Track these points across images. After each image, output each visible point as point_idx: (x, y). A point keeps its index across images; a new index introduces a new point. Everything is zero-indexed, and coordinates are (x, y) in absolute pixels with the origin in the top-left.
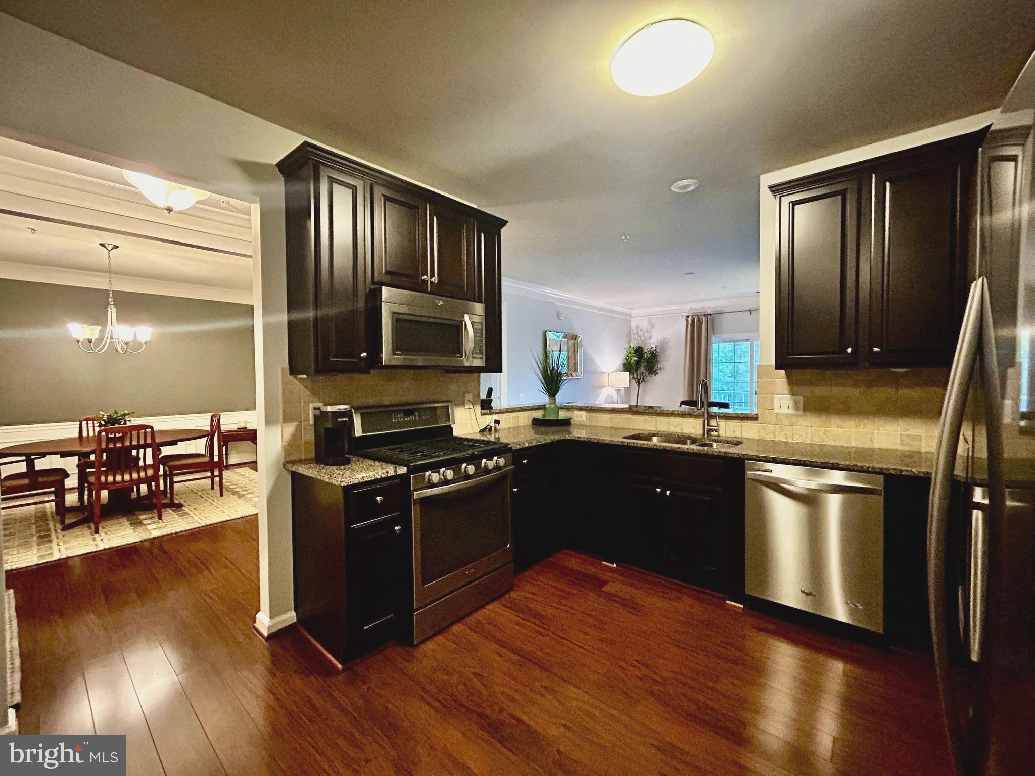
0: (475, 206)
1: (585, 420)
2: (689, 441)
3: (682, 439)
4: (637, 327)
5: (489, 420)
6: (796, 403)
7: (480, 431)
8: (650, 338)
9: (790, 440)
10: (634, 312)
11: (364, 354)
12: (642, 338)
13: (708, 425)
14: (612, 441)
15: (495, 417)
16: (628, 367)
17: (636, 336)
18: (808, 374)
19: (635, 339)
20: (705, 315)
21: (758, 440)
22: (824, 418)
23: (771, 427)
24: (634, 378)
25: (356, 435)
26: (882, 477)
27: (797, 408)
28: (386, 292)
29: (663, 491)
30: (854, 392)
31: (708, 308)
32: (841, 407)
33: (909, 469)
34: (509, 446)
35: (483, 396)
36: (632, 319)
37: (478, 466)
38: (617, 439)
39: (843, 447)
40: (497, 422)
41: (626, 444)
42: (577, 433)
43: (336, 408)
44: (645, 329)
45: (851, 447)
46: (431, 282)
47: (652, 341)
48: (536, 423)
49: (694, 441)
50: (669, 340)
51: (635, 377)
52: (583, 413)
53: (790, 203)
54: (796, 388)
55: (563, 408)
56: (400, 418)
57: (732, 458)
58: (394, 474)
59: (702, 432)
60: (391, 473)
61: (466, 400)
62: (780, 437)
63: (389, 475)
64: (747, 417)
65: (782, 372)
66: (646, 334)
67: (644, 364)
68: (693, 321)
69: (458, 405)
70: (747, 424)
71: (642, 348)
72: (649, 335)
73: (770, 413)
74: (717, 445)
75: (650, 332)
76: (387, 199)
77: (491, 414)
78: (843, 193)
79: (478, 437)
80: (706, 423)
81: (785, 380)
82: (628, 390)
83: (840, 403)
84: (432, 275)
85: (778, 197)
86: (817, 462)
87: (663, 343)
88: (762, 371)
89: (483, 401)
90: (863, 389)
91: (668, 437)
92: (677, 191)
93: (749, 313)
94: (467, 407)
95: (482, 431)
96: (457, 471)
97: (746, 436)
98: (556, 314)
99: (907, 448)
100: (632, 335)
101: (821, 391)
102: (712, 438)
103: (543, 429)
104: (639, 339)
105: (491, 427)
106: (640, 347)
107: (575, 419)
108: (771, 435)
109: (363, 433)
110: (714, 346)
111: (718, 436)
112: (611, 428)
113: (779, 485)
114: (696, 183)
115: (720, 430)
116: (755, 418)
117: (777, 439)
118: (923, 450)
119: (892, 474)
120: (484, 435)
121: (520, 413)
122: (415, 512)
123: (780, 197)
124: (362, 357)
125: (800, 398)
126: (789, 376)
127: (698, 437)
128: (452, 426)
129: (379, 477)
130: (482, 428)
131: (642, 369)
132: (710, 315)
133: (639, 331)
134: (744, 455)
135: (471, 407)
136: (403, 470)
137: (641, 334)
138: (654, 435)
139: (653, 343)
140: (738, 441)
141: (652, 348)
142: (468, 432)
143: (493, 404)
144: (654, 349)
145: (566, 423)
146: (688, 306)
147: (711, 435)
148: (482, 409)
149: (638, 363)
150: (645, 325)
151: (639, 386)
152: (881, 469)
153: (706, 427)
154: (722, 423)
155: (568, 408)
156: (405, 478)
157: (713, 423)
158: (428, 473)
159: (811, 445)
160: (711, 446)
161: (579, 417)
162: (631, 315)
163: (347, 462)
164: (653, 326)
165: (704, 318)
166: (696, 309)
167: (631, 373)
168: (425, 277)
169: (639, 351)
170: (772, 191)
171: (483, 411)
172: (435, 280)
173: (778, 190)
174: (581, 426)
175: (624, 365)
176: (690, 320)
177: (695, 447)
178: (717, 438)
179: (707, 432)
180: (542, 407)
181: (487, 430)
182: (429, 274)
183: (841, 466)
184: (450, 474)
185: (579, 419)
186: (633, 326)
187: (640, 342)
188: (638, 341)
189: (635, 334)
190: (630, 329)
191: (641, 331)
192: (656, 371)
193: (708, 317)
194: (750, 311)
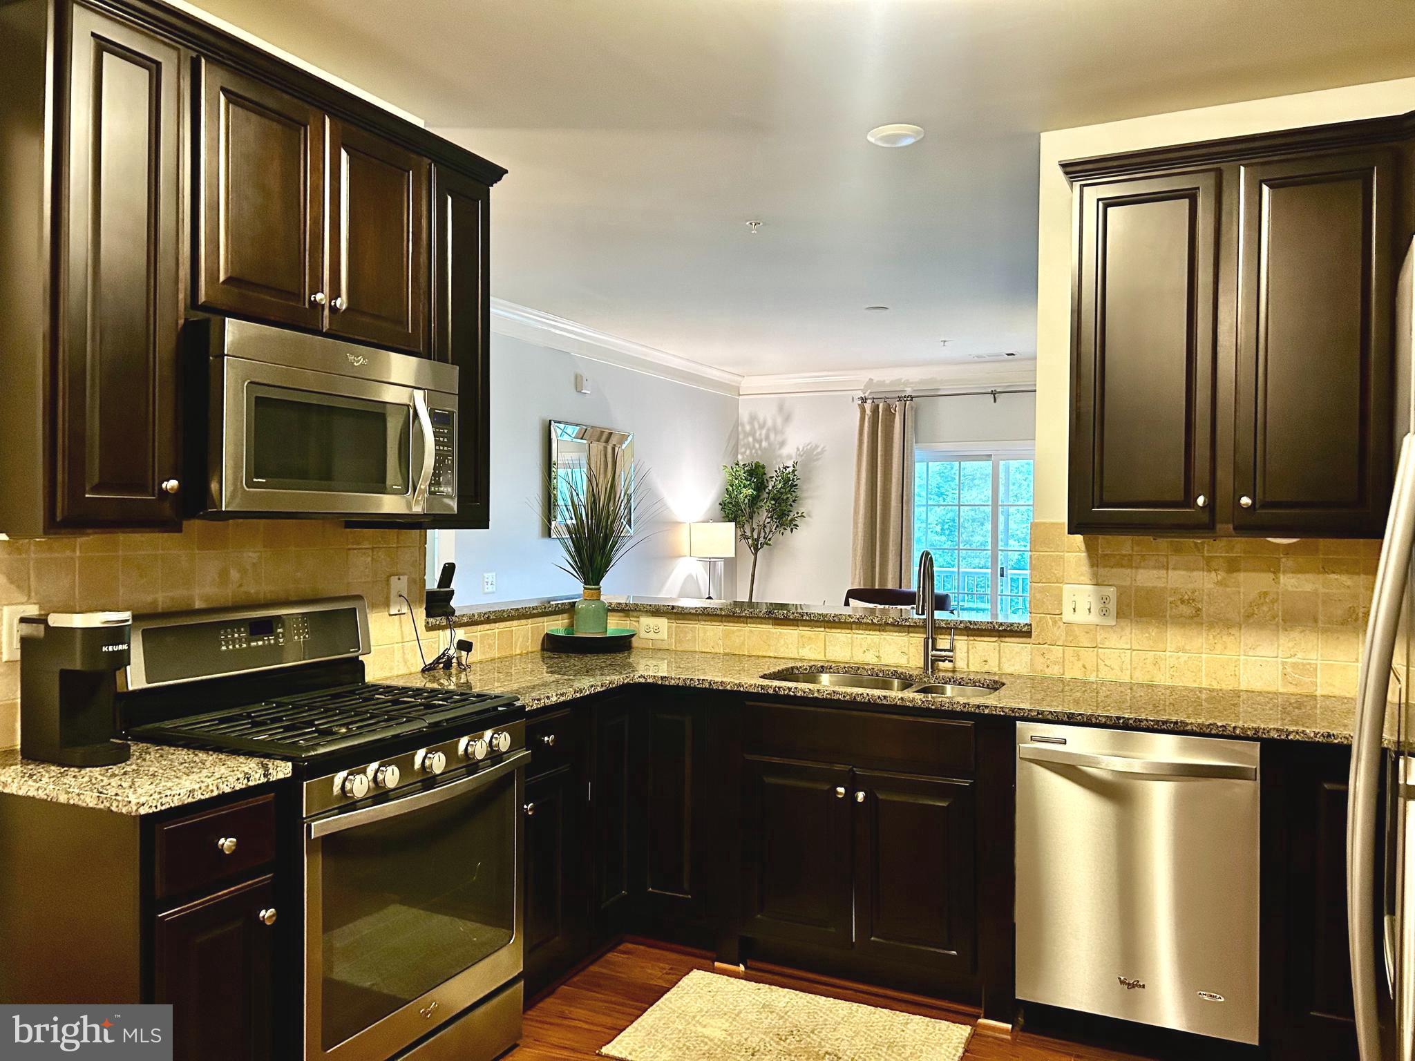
0: (420, 123)
1: (666, 638)
2: (896, 682)
3: (882, 679)
4: (753, 418)
5: (442, 641)
6: (1104, 600)
7: (423, 671)
8: (782, 444)
9: (1092, 678)
10: (747, 384)
11: (172, 484)
12: (764, 444)
13: (934, 648)
14: (740, 685)
15: (461, 634)
16: (731, 511)
17: (751, 439)
18: (1125, 544)
19: (748, 446)
20: (900, 399)
21: (1032, 678)
22: (1153, 632)
23: (1057, 650)
24: (744, 536)
25: (131, 688)
26: (1256, 748)
27: (1104, 613)
28: (233, 330)
29: (851, 794)
30: (1204, 581)
31: (907, 383)
32: (1185, 610)
33: (1301, 729)
34: (518, 704)
35: (432, 583)
36: (741, 397)
37: (451, 754)
38: (750, 680)
39: (1186, 688)
40: (465, 646)
41: (771, 691)
42: (648, 669)
43: (96, 620)
44: (770, 423)
45: (1201, 690)
46: (334, 310)
47: (785, 451)
48: (554, 646)
49: (907, 683)
50: (823, 451)
51: (748, 534)
52: (662, 622)
53: (1099, 200)
54: (1102, 571)
55: (613, 610)
56: (240, 639)
57: (990, 716)
58: (263, 780)
59: (921, 664)
60: (257, 778)
61: (393, 594)
62: (1073, 672)
63: (251, 784)
64: (1011, 631)
65: (1079, 538)
66: (772, 436)
67: (766, 505)
68: (875, 410)
69: (374, 606)
70: (1013, 646)
71: (763, 467)
72: (779, 438)
73: (1055, 622)
74: (952, 689)
75: (782, 433)
76: (232, 98)
77: (451, 626)
78: (1191, 196)
79: (419, 682)
80: (929, 645)
81: (1084, 555)
82: (730, 563)
83: (1183, 602)
84: (335, 294)
85: (1077, 185)
86: (1147, 720)
87: (810, 456)
88: (1039, 535)
89: (431, 595)
90: (1221, 575)
91: (854, 674)
92: (880, 143)
93: (990, 397)
94: (394, 611)
95: (428, 670)
96: (405, 767)
97: (1009, 671)
98: (573, 379)
99: (1292, 689)
100: (741, 437)
101: (1148, 578)
102: (941, 674)
103: (574, 661)
104: (757, 446)
105: (450, 659)
106: (758, 466)
107: (643, 634)
108: (1057, 667)
109: (148, 682)
110: (919, 468)
111: (954, 671)
112: (725, 654)
113: (1080, 771)
114: (918, 133)
115: (958, 659)
116: (1023, 633)
117: (1068, 676)
118: (1318, 693)
119: (1273, 740)
120: (435, 680)
121: (515, 623)
122: (311, 872)
123: (1082, 186)
124: (166, 492)
125: (1111, 591)
126: (1090, 549)
127: (915, 673)
128: (361, 658)
129: (227, 790)
130: (429, 661)
131: (763, 516)
132: (911, 398)
133: (757, 426)
134: (1013, 710)
135: (405, 609)
136: (282, 770)
137: (761, 433)
138: (822, 670)
139: (789, 457)
140: (995, 682)
141: (786, 468)
142: (396, 673)
143: (453, 603)
144: (790, 470)
145: (622, 645)
146: (863, 377)
147: (939, 670)
148: (428, 615)
149: (754, 501)
150: (768, 414)
151: (755, 555)
152: (1256, 730)
153: (931, 653)
154: (961, 643)
155: (625, 610)
156: (286, 791)
157: (943, 642)
158: (339, 777)
159: (1131, 686)
160: (943, 692)
161: (651, 629)
162: (738, 389)
163: (121, 756)
164: (787, 419)
165: (898, 405)
166: (881, 383)
167: (739, 525)
168: (319, 296)
169: (756, 474)
170: (1066, 173)
171: (431, 620)
172: (342, 302)
173: (1076, 170)
174: (656, 651)
175: (723, 505)
176: (868, 406)
177: (912, 696)
178: (950, 675)
179: (931, 663)
180: (570, 609)
181: (444, 663)
182: (326, 288)
183: (1189, 727)
184: (391, 776)
185: (652, 635)
186: (744, 415)
187: (759, 452)
188: (754, 451)
189: (747, 435)
190: (737, 424)
191: (762, 427)
192: (793, 520)
193: (908, 402)
194: (994, 393)
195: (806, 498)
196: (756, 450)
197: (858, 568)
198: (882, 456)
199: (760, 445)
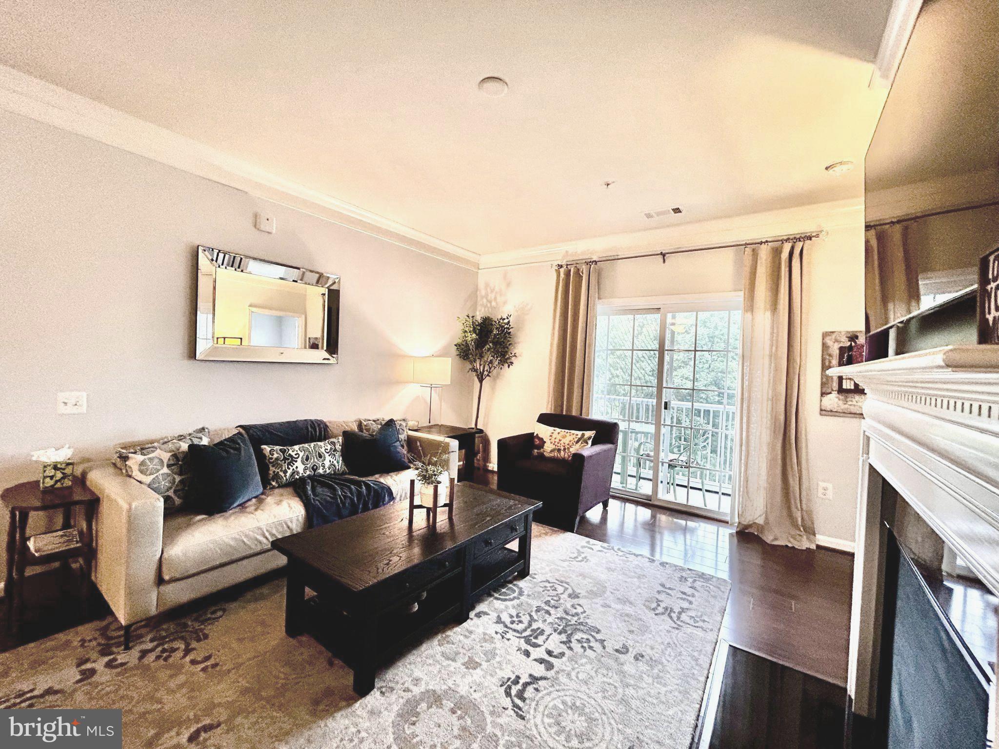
4: (487, 285)
8: (505, 303)
10: (483, 260)
12: (494, 304)
17: (485, 300)
19: (482, 305)
20: (587, 263)
24: (473, 370)
31: (594, 251)
36: (480, 271)
44: (497, 289)
47: (505, 308)
50: (532, 307)
51: (476, 368)
66: (498, 298)
68: (568, 274)
71: (489, 320)
72: (503, 298)
75: (504, 294)
87: (523, 312)
93: (660, 258)
100: (479, 299)
104: (489, 305)
106: (487, 318)
131: (487, 355)
132: (596, 262)
133: (489, 291)
137: (491, 296)
139: (506, 312)
141: (504, 320)
144: (506, 321)
146: (563, 250)
149: (479, 343)
150: (496, 282)
151: (481, 383)
162: (478, 264)
164: (508, 285)
165: (584, 268)
166: (575, 253)
169: (485, 325)
175: (458, 346)
176: (562, 270)
186: (481, 285)
187: (490, 310)
188: (486, 309)
189: (482, 297)
190: (476, 289)
191: (492, 291)
192: (509, 358)
193: (592, 266)
194: (663, 255)
195: (519, 343)
196: (488, 308)
197: (551, 396)
198: (571, 309)
199: (491, 305)
